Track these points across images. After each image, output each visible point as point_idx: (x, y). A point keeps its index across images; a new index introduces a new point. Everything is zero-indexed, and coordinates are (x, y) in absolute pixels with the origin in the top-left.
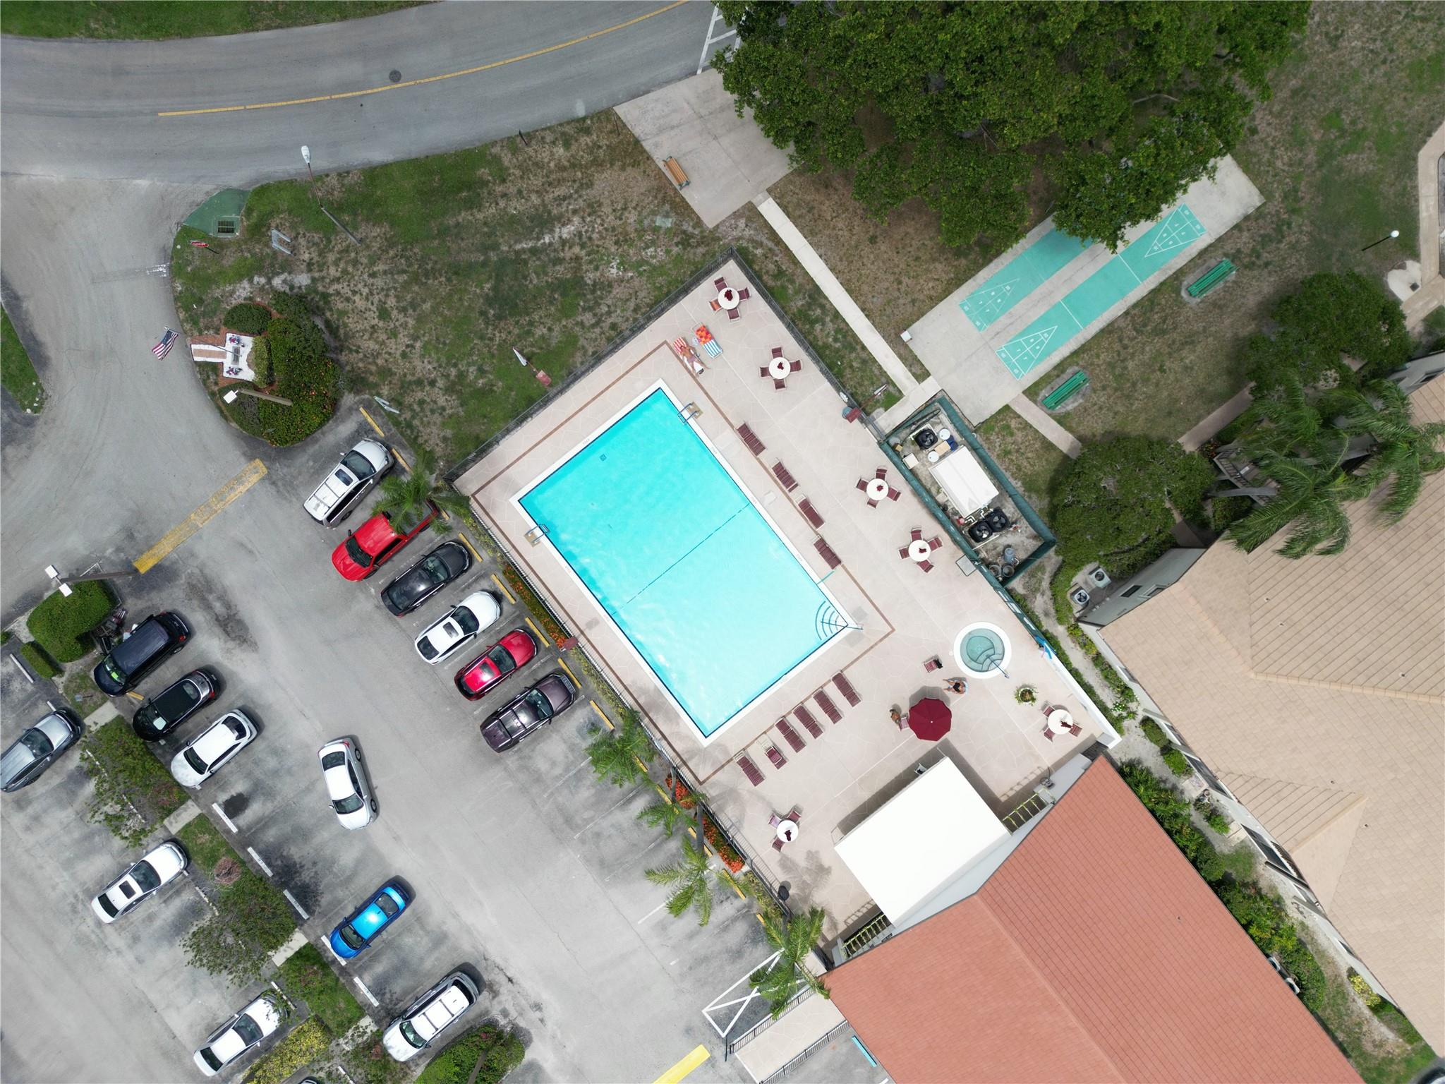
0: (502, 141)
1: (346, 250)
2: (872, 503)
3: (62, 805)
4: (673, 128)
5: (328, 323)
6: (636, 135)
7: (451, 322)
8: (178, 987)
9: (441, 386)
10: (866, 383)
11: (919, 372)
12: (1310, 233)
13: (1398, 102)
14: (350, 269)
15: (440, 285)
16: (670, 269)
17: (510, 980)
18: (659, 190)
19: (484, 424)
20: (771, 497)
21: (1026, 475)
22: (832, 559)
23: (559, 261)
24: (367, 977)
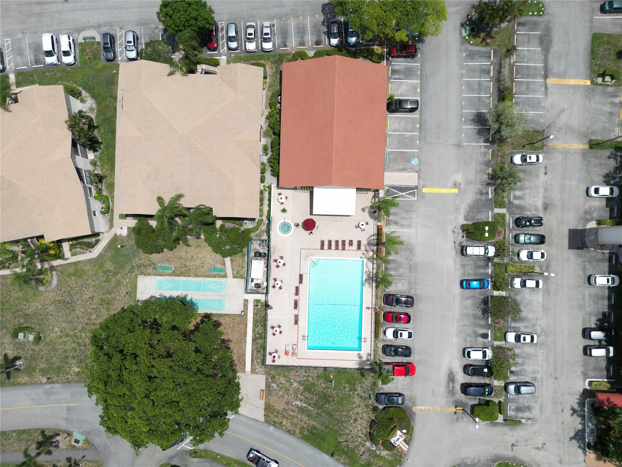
0: (296, 436)
1: (352, 442)
2: (282, 282)
3: (525, 371)
4: (254, 406)
5: (370, 429)
6: (264, 411)
7: (342, 405)
8: (533, 306)
9: (357, 392)
10: (260, 310)
11: (246, 302)
12: (134, 259)
13: (90, 272)
14: (355, 437)
15: (337, 415)
16: (282, 374)
17: (455, 243)
18: (269, 394)
19: (354, 375)
20: (303, 302)
21: (242, 259)
22: (301, 276)
23: (306, 398)
24: (487, 271)
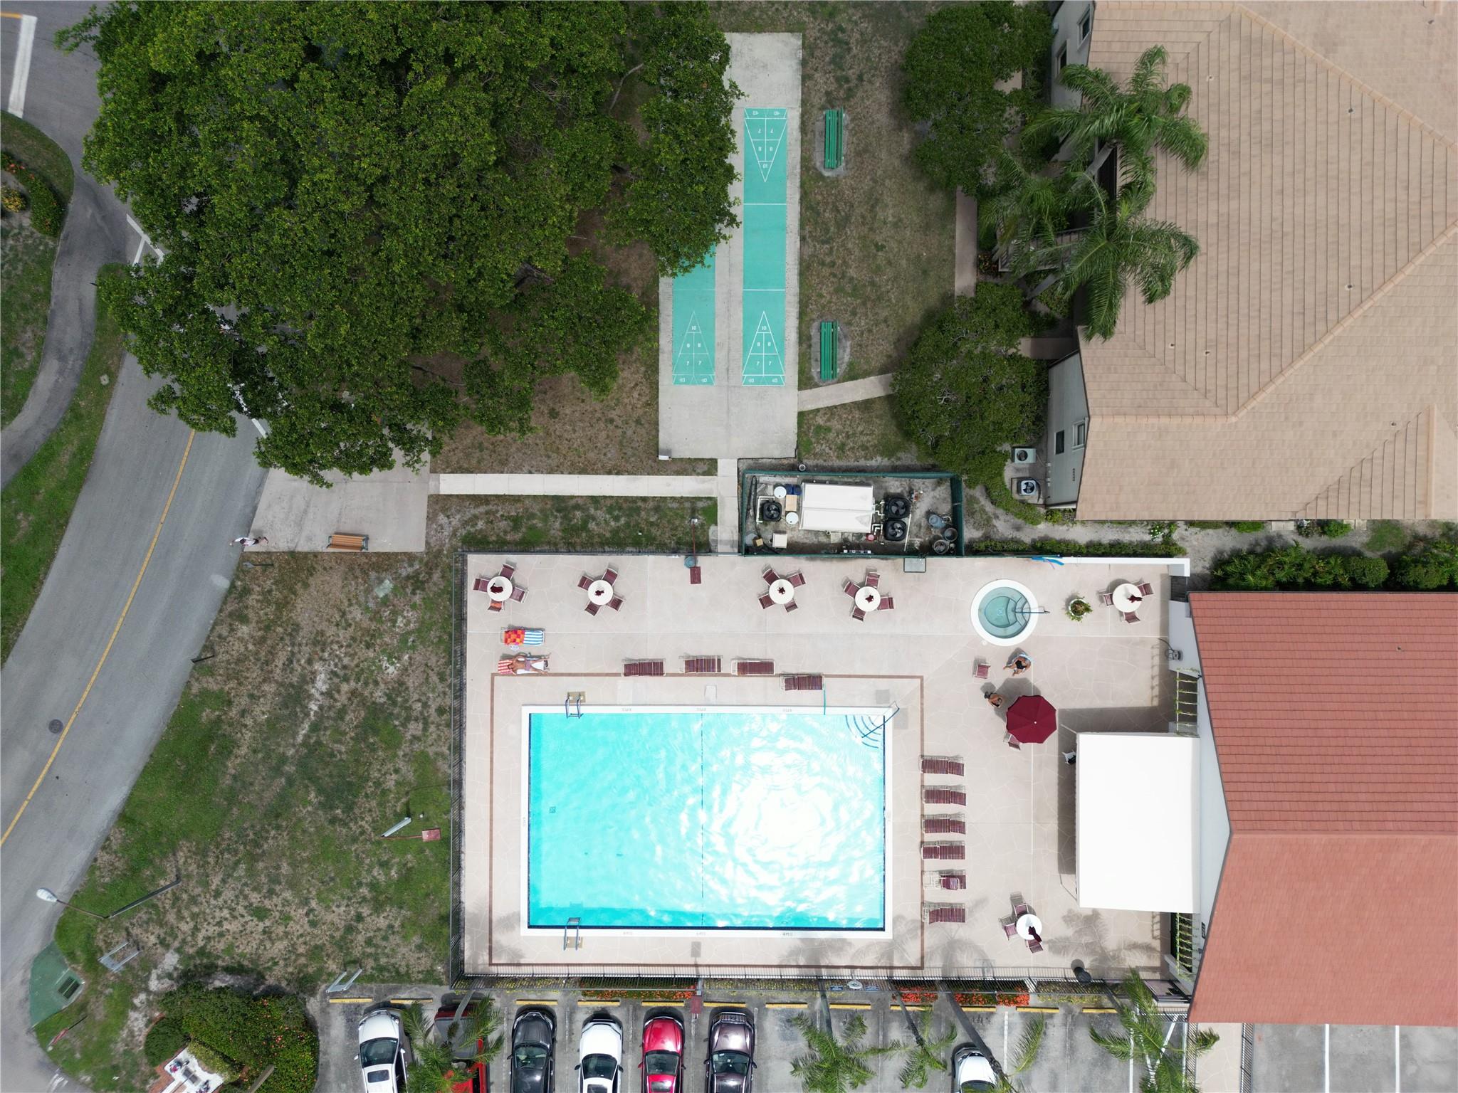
0: (192, 676)
1: (176, 899)
2: (791, 606)
4: (305, 512)
5: (229, 970)
6: (286, 549)
7: (318, 856)
9: (369, 912)
10: (677, 523)
11: (706, 468)
12: (864, 16)
14: (196, 910)
15: (276, 840)
16: (431, 618)
18: (351, 569)
19: (433, 902)
20: (711, 691)
21: (875, 446)
22: (811, 682)
23: (342, 713)
